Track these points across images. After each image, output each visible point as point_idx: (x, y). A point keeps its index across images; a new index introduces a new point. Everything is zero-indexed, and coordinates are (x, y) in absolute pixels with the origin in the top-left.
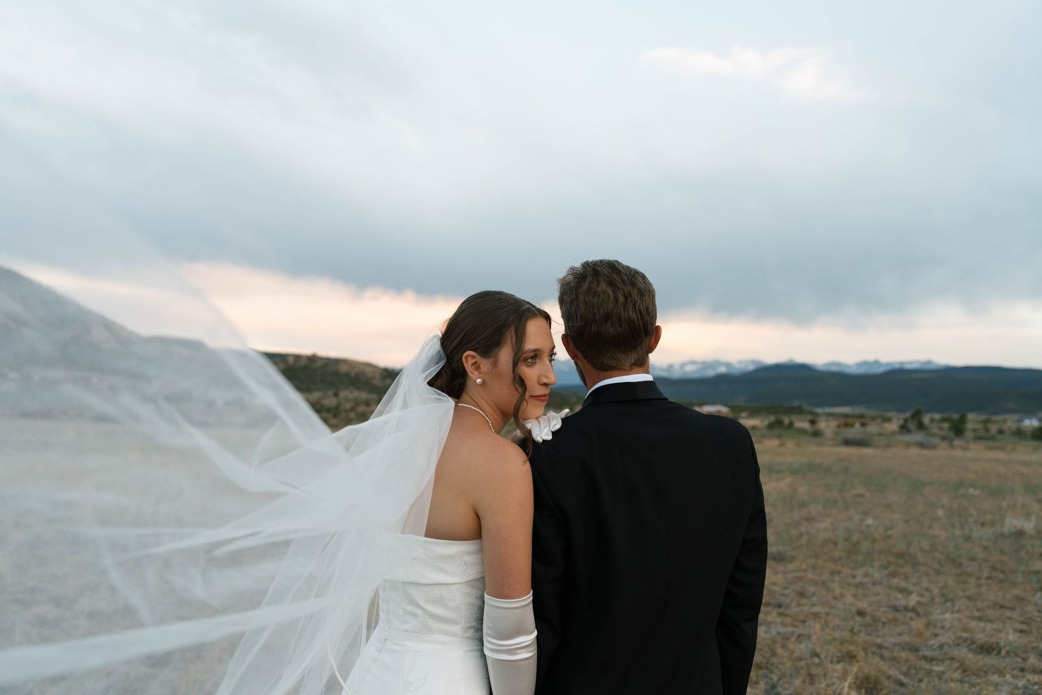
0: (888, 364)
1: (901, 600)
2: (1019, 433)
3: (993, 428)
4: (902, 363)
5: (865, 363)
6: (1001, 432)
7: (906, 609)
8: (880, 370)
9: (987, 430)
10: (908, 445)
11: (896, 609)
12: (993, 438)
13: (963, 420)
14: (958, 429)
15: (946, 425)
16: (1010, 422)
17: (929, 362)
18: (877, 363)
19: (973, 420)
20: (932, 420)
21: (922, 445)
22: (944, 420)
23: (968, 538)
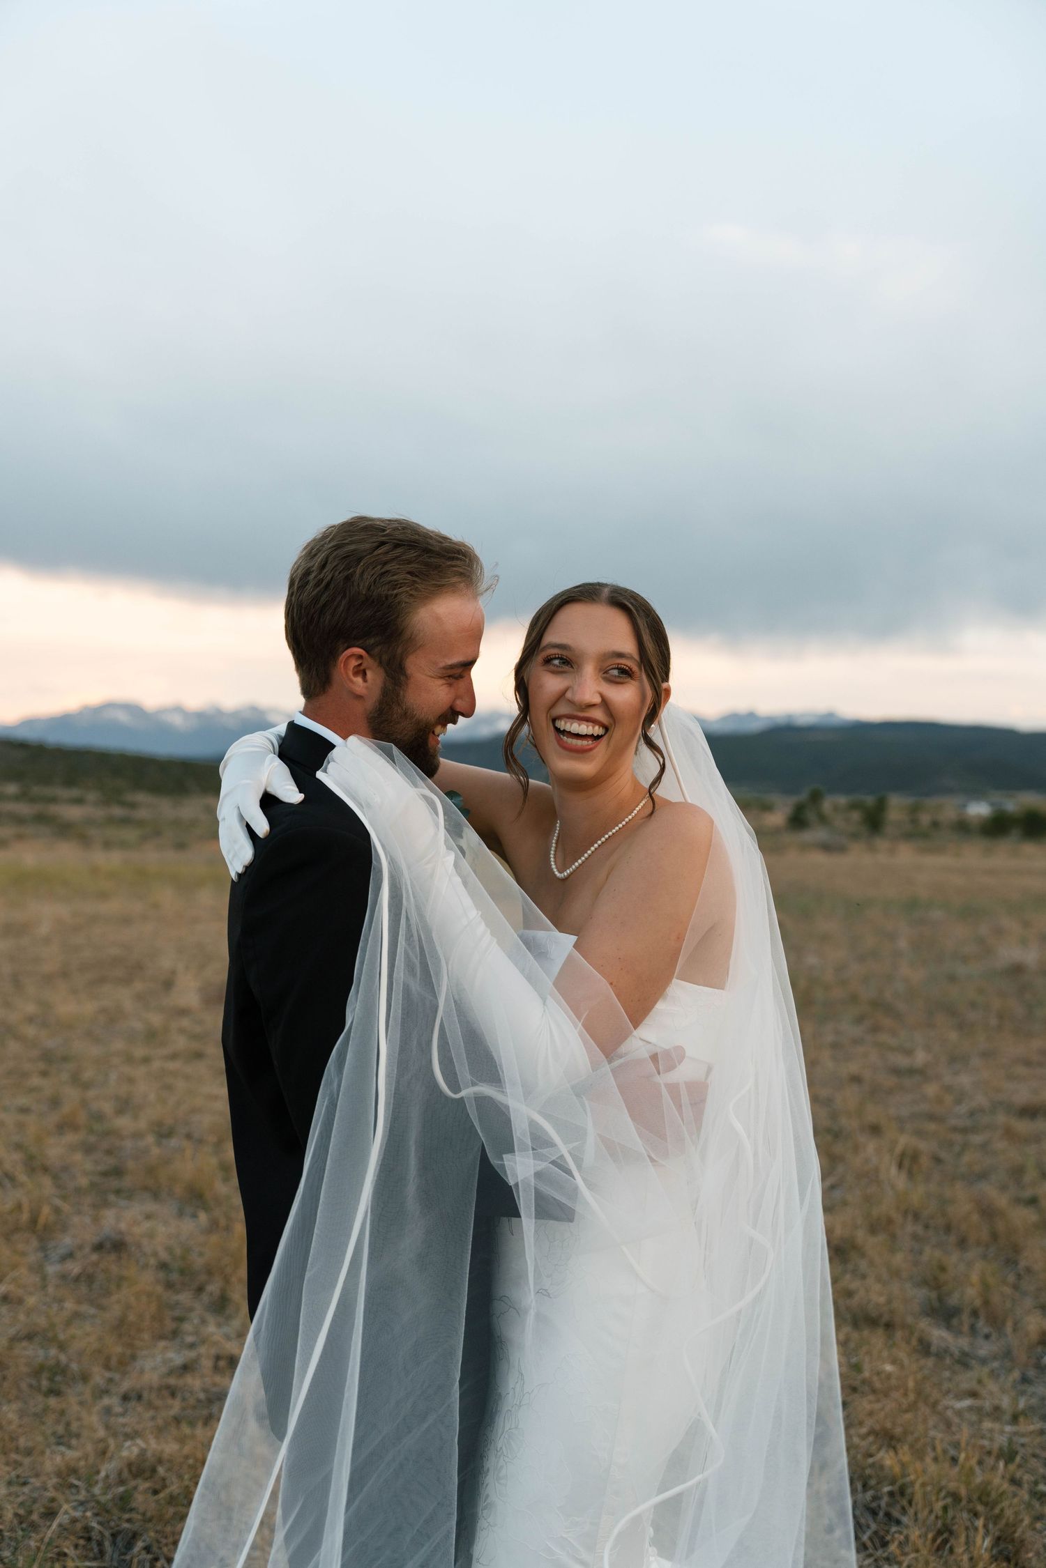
0: (769, 718)
1: (902, 1061)
2: (963, 827)
3: (925, 819)
4: (790, 716)
5: (734, 717)
6: (935, 825)
7: (911, 1072)
8: (755, 727)
9: (914, 821)
10: (804, 847)
11: (896, 1071)
12: (925, 836)
13: (881, 806)
14: (874, 822)
15: (856, 816)
16: (948, 808)
17: (831, 715)
18: (751, 715)
19: (897, 807)
20: (836, 808)
21: (826, 848)
22: (853, 806)
23: (952, 978)
